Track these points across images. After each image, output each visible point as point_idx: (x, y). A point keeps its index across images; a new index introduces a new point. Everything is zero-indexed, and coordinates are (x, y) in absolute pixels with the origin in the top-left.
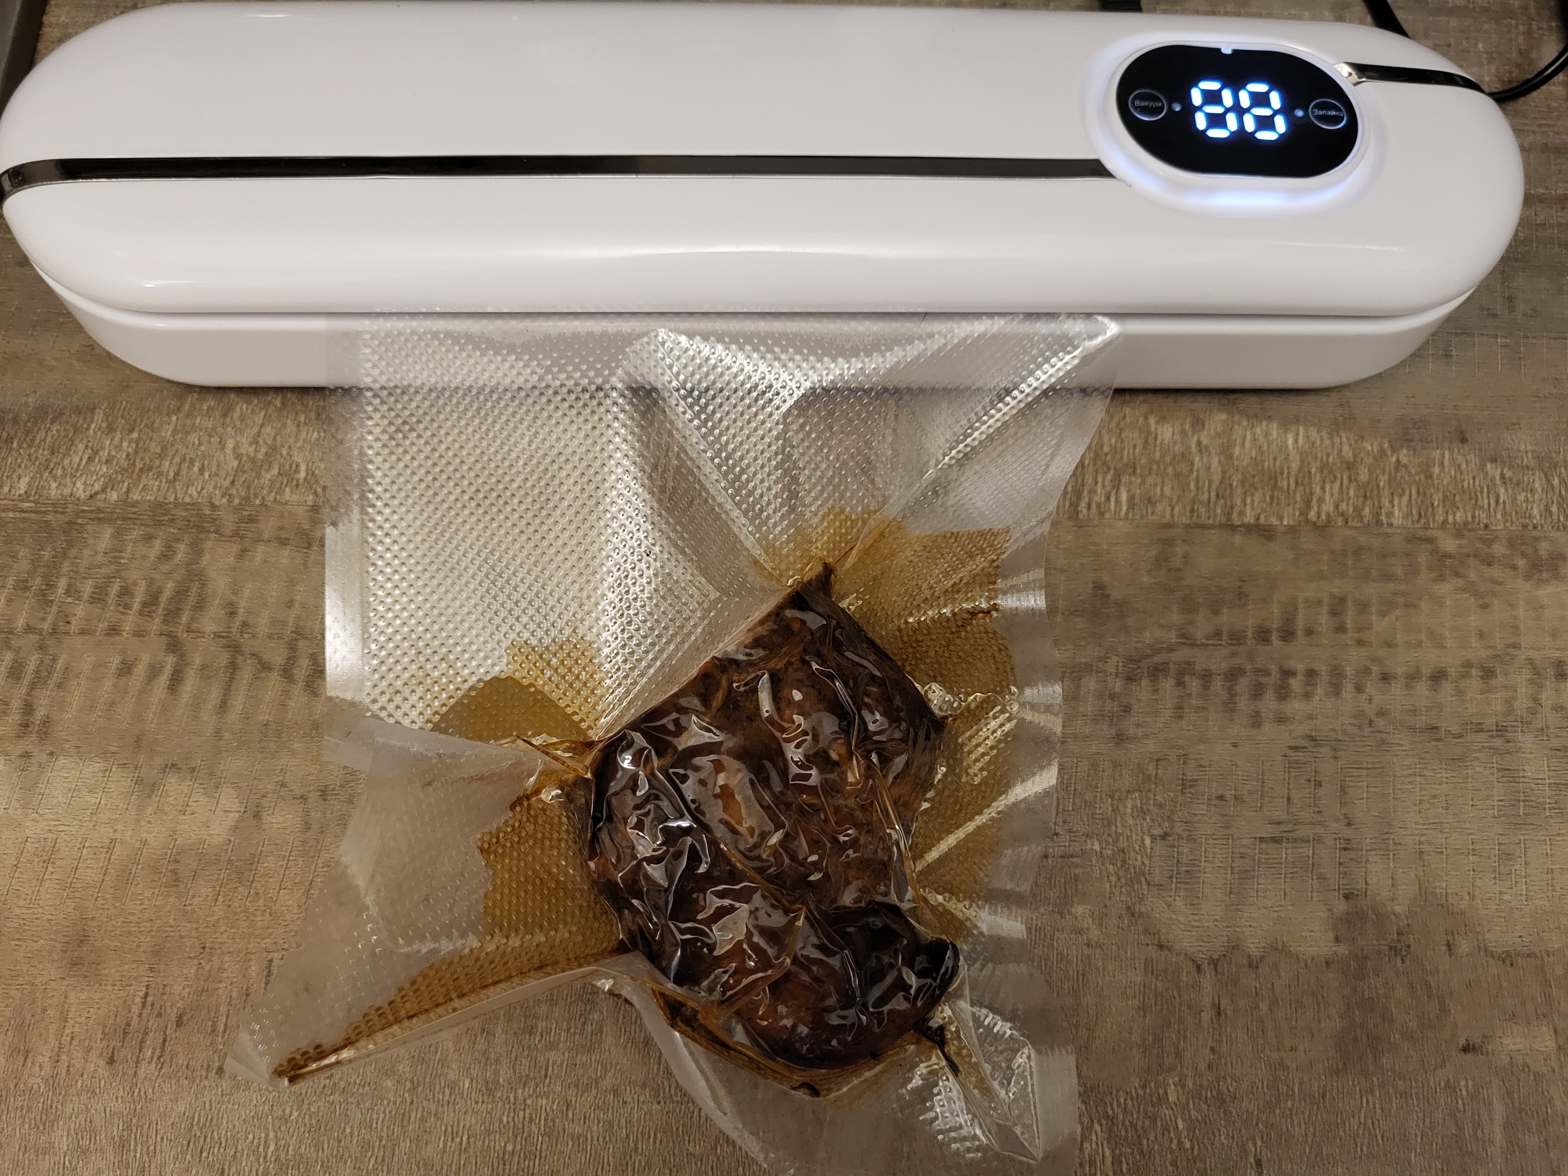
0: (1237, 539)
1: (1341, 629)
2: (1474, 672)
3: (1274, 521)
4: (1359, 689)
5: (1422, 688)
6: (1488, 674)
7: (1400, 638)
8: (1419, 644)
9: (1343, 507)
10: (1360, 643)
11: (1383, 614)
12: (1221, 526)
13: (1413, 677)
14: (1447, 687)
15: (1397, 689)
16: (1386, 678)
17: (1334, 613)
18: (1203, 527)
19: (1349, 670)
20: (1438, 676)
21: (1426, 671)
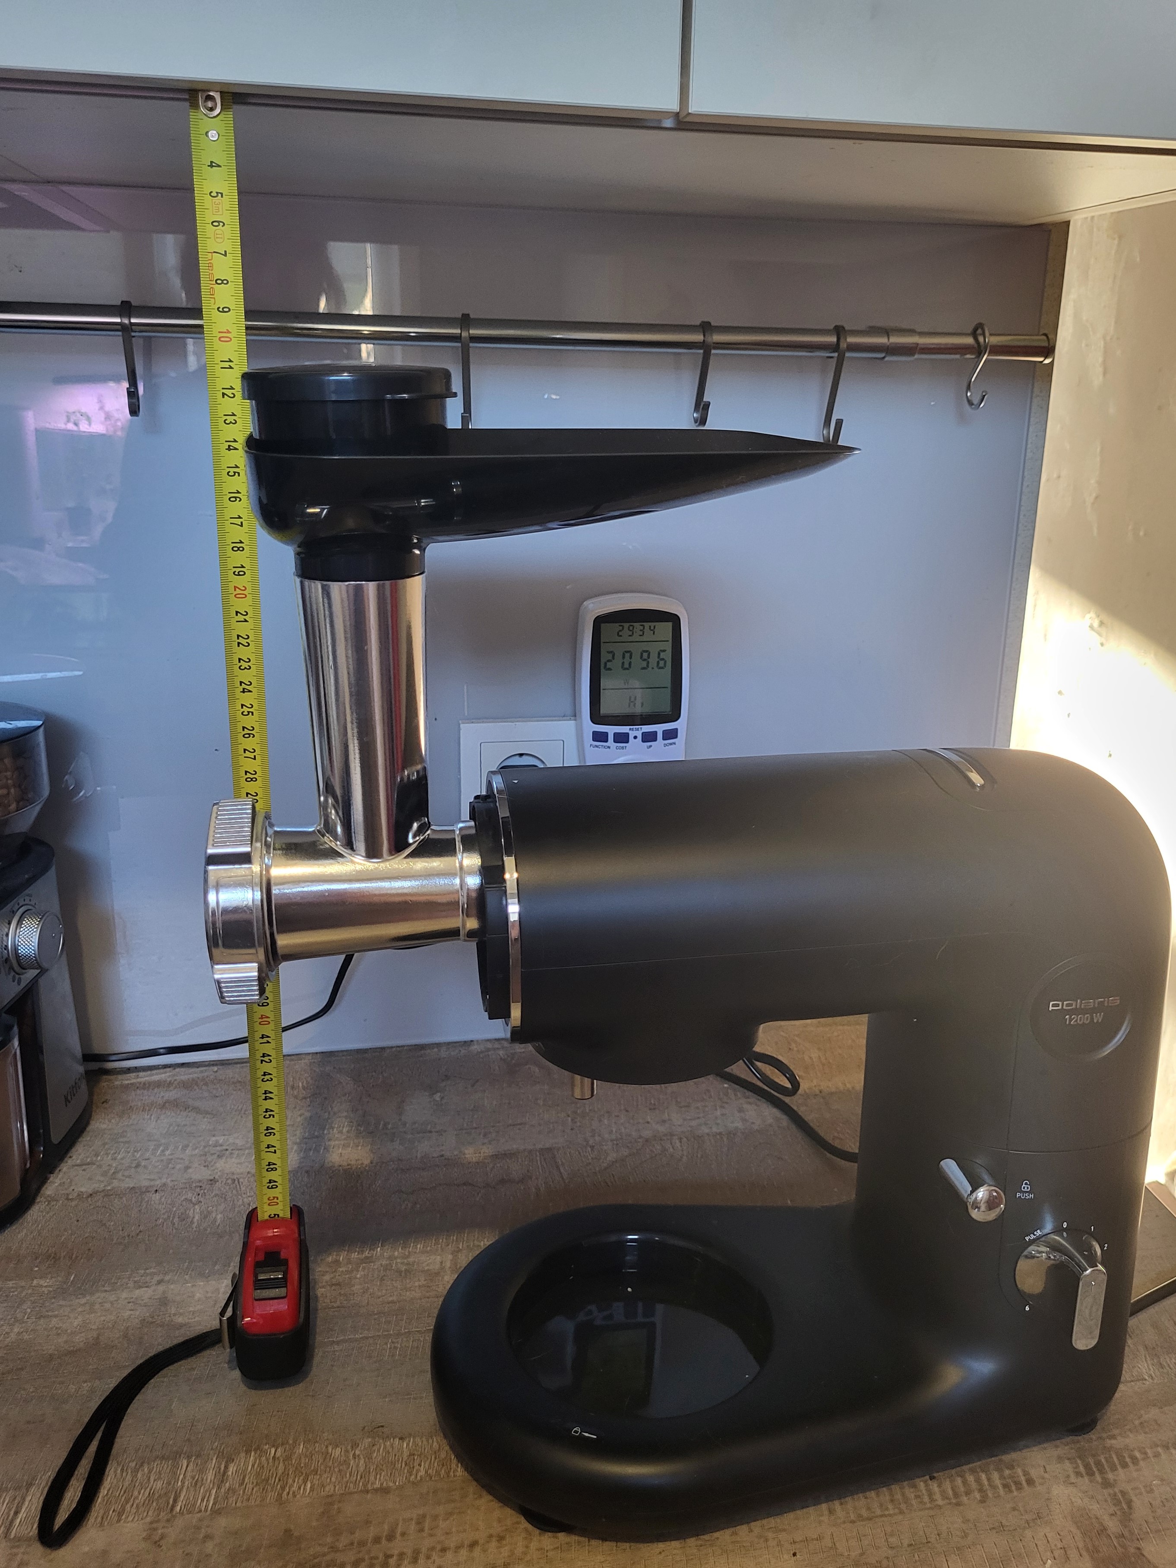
0: (369, 1496)
1: (422, 1530)
2: (494, 1539)
3: (391, 1484)
4: (428, 1557)
5: (464, 1552)
6: (501, 1538)
7: (454, 1530)
8: (465, 1531)
9: (430, 1471)
10: (431, 1535)
11: (445, 1520)
12: (361, 1491)
13: (458, 1548)
14: (477, 1550)
15: (449, 1555)
16: (444, 1550)
17: (418, 1523)
18: (351, 1493)
19: (424, 1550)
20: (473, 1545)
21: (466, 1543)
